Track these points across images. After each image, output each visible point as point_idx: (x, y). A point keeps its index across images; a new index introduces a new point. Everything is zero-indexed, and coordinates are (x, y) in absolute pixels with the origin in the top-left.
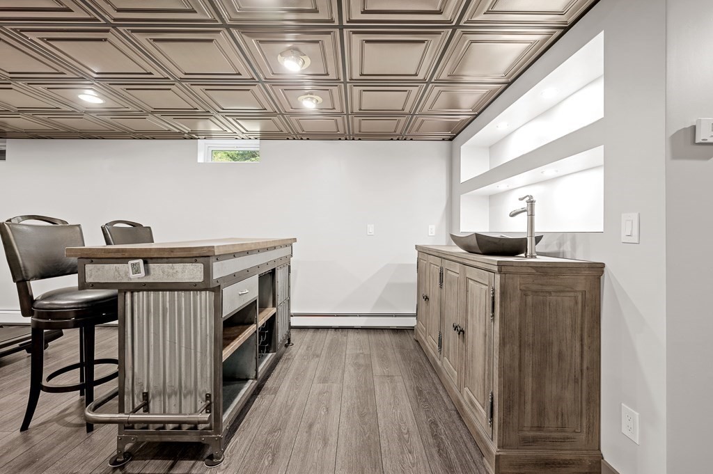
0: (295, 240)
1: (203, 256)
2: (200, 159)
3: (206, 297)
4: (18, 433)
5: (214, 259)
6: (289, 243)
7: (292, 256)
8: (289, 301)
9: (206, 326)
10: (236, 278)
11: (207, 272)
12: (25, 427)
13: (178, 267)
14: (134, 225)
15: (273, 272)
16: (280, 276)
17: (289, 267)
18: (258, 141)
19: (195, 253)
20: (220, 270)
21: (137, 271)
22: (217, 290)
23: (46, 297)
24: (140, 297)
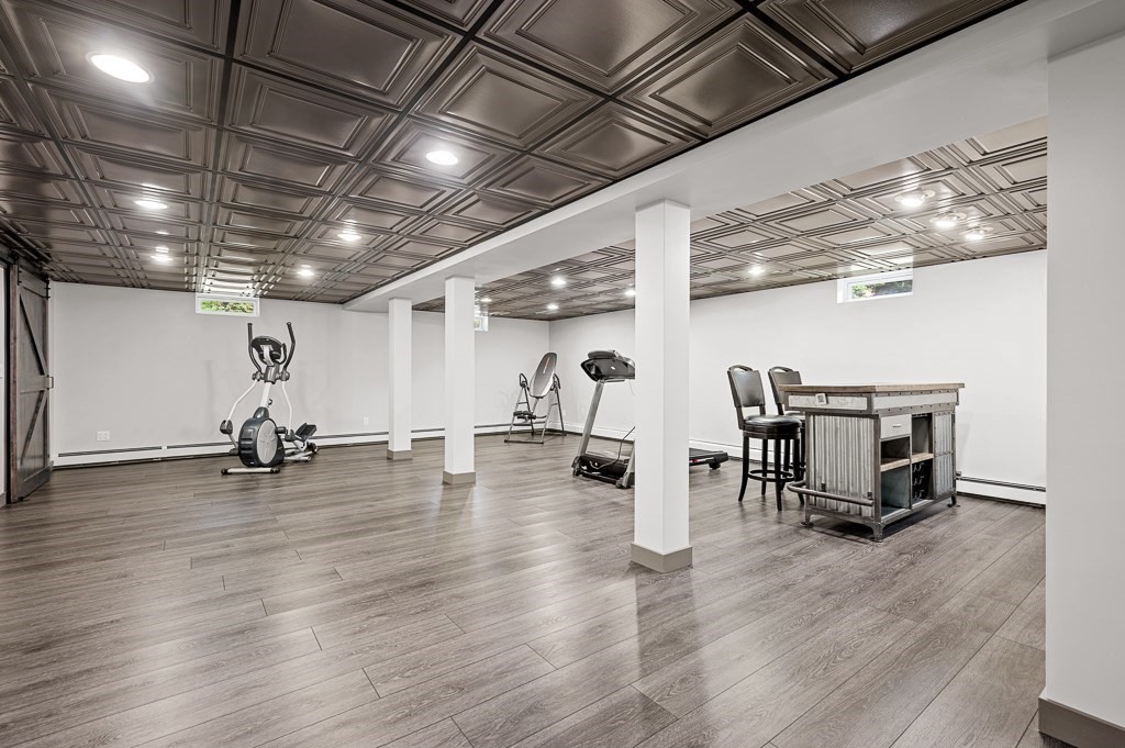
0: (963, 386)
1: (867, 392)
2: (840, 299)
3: (867, 423)
4: (737, 501)
5: (873, 395)
6: (954, 389)
7: (957, 404)
8: (953, 455)
9: (867, 446)
10: (890, 412)
11: (870, 403)
12: (741, 499)
13: (849, 399)
14: (787, 370)
15: (929, 417)
16: (940, 423)
17: (953, 417)
18: (911, 270)
19: (861, 390)
20: (880, 403)
21: (822, 401)
22: (876, 418)
23: (750, 418)
24: (820, 419)
